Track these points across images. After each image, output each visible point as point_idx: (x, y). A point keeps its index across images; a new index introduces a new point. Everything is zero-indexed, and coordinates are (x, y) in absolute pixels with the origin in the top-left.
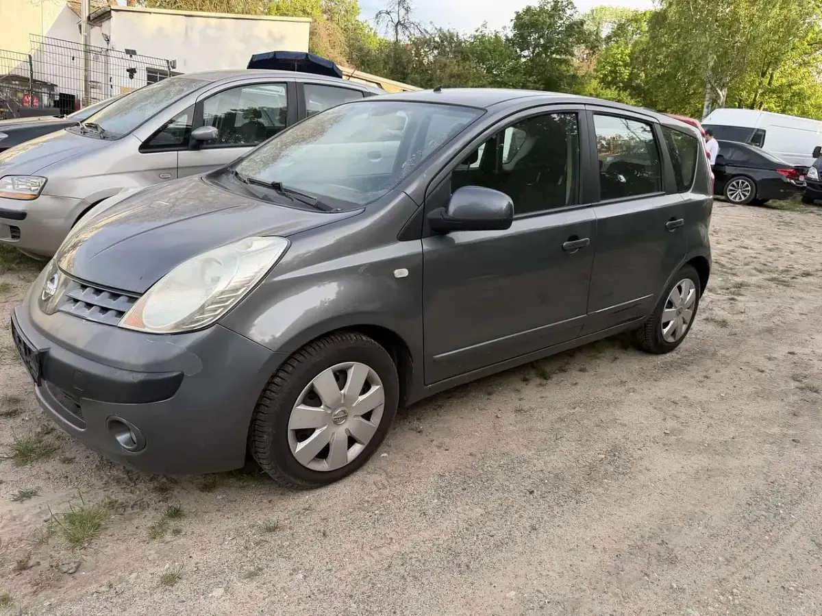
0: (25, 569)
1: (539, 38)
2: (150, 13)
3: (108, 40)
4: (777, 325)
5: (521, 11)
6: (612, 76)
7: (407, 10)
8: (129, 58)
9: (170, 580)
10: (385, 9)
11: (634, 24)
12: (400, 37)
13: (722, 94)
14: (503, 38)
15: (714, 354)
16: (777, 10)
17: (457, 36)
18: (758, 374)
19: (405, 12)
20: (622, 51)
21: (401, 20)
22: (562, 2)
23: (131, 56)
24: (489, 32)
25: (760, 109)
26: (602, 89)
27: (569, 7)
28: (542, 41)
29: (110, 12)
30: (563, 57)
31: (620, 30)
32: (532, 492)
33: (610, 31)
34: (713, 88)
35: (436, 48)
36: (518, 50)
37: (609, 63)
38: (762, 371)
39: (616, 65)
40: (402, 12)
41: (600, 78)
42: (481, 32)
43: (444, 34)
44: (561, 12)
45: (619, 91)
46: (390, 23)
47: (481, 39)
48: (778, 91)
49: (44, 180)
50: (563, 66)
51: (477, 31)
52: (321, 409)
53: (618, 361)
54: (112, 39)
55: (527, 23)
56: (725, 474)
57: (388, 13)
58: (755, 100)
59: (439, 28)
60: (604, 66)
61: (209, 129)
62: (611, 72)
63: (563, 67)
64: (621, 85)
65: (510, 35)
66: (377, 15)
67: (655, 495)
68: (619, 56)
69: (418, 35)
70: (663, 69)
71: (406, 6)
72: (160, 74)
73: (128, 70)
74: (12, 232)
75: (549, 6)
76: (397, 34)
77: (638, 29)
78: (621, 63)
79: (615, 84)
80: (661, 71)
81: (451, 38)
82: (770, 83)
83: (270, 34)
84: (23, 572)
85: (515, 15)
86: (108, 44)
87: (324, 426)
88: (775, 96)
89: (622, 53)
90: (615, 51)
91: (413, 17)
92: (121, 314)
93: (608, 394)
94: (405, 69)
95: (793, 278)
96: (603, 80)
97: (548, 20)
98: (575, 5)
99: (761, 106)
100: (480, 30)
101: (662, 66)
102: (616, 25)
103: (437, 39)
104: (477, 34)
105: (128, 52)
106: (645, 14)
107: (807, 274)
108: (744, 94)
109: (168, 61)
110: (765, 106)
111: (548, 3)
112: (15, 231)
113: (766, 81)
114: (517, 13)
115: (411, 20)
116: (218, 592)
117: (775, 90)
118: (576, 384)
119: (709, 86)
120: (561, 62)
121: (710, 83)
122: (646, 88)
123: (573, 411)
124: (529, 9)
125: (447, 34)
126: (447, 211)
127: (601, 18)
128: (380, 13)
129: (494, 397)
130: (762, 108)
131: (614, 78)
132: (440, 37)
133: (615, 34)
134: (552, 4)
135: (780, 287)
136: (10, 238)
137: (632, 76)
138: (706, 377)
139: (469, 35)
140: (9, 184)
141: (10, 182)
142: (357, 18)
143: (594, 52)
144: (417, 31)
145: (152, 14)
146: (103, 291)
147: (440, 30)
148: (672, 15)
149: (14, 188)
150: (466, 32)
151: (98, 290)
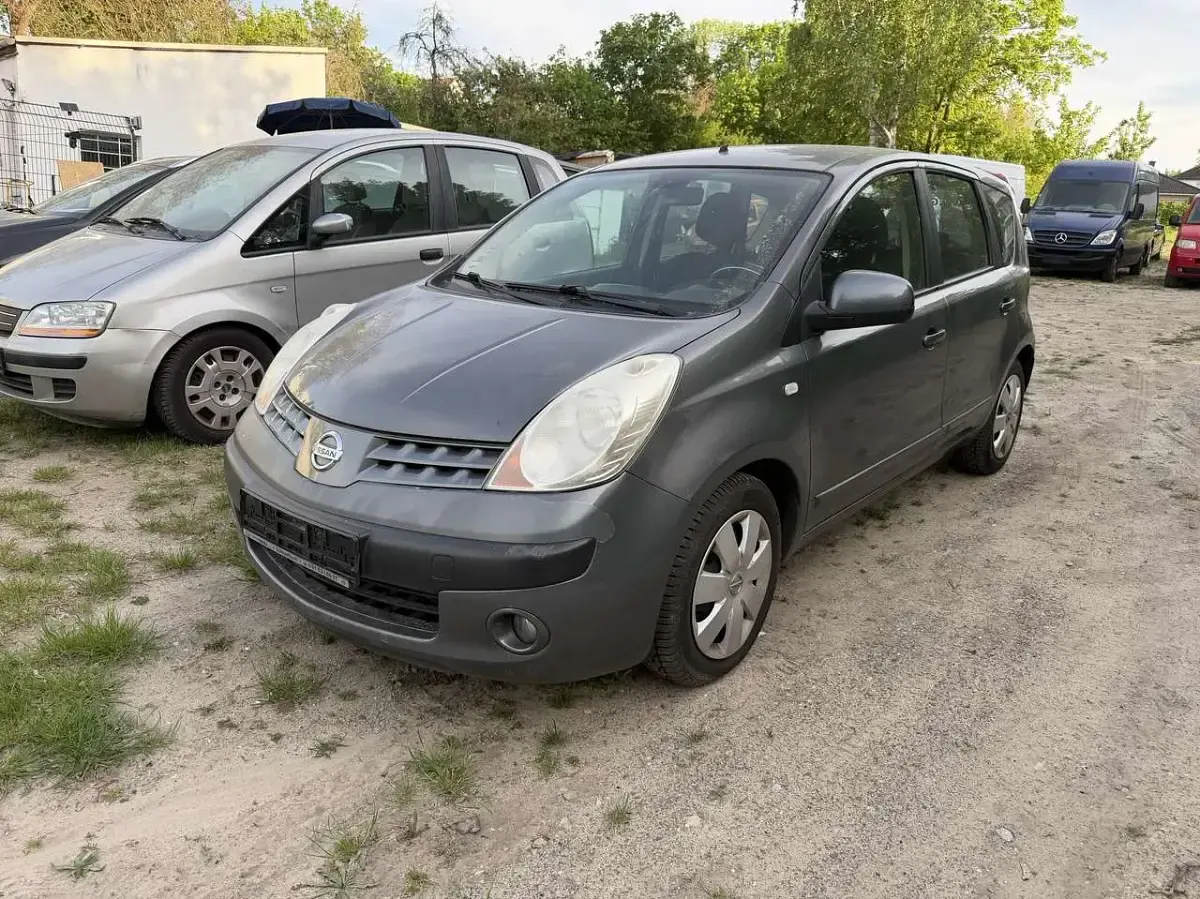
0: (413, 837)
1: (636, 66)
2: (79, 46)
3: (14, 90)
4: (1094, 426)
5: (609, 31)
6: (736, 116)
7: (447, 32)
8: (68, 117)
9: (619, 817)
10: (414, 30)
11: (751, 45)
12: (440, 70)
13: (891, 134)
14: (587, 67)
15: (1054, 469)
16: (952, 24)
17: (524, 67)
18: (1118, 485)
19: (444, 34)
20: (747, 79)
21: (438, 45)
22: (664, 16)
23: (70, 113)
24: (569, 60)
25: (936, 152)
26: (726, 135)
27: (675, 22)
28: (640, 72)
29: (14, 46)
30: (673, 92)
31: (732, 53)
32: (974, 652)
33: (719, 53)
34: (879, 129)
35: (494, 85)
36: (607, 83)
37: (732, 98)
38: (1121, 482)
39: (741, 101)
40: (440, 35)
41: (722, 120)
42: (557, 60)
43: (505, 65)
44: (663, 31)
45: (749, 136)
46: (422, 51)
47: (558, 70)
48: (959, 128)
49: (109, 307)
50: (671, 104)
51: (551, 59)
52: (721, 575)
53: (948, 488)
54: (20, 86)
55: (619, 46)
56: (1167, 602)
57: (418, 36)
58: (929, 141)
59: (496, 56)
60: (726, 103)
61: (340, 218)
62: (735, 110)
63: (673, 106)
64: (751, 127)
65: (597, 63)
66: (403, 40)
67: (1111, 636)
68: (744, 88)
69: (464, 67)
70: (809, 105)
71: (444, 25)
72: (100, 137)
73: (67, 135)
74: (55, 388)
75: (647, 22)
76: (434, 67)
77: (756, 49)
78: (748, 98)
79: (741, 127)
80: (805, 107)
81: (516, 70)
82: (945, 119)
83: (270, 73)
84: (413, 840)
85: (600, 36)
86: (13, 94)
87: (723, 598)
88: (954, 134)
89: (748, 83)
90: (737, 82)
91: (455, 42)
92: (482, 473)
93: (969, 527)
94: (452, 115)
95: (1073, 368)
96: (726, 122)
97: (648, 42)
98: (682, 20)
99: (937, 149)
100: (556, 58)
101: (808, 100)
102: (726, 46)
103: (495, 72)
104: (551, 63)
105: (64, 106)
106: (763, 30)
107: (1085, 362)
108: (915, 133)
109: (128, 119)
110: (942, 148)
111: (645, 18)
112: (64, 388)
113: (940, 115)
114: (604, 32)
115: (454, 45)
116: (694, 821)
117: (955, 127)
118: (923, 521)
119: (872, 125)
120: (668, 98)
121: (874, 120)
122: (784, 130)
123: (945, 554)
124: (619, 26)
125: (510, 64)
126: (828, 304)
127: (704, 37)
128: (407, 36)
129: (839, 548)
130: (939, 151)
131: (741, 119)
132: (499, 70)
133: (726, 58)
134: (651, 18)
135: (1066, 380)
136: (53, 398)
137: (765, 116)
138: (1063, 496)
139: (538, 66)
140: (45, 317)
141: (47, 314)
142: (362, 44)
143: (703, 83)
144: (463, 61)
145: (83, 48)
146: (437, 446)
147: (499, 58)
148: (819, 31)
149: (52, 323)
150: (535, 59)
151: (426, 445)
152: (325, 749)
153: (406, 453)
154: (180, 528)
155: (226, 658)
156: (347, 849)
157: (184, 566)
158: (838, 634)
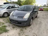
31: (23, 1)
52: (31, 22)
65: (17, 2)
79: (23, 4)
92: (23, 18)
148: (26, 1)
151: (20, 17)
152: (16, 30)
153: (19, 17)
154: (6, 21)
155: (10, 27)
156: (19, 34)
157: (6, 23)
158: (34, 24)
